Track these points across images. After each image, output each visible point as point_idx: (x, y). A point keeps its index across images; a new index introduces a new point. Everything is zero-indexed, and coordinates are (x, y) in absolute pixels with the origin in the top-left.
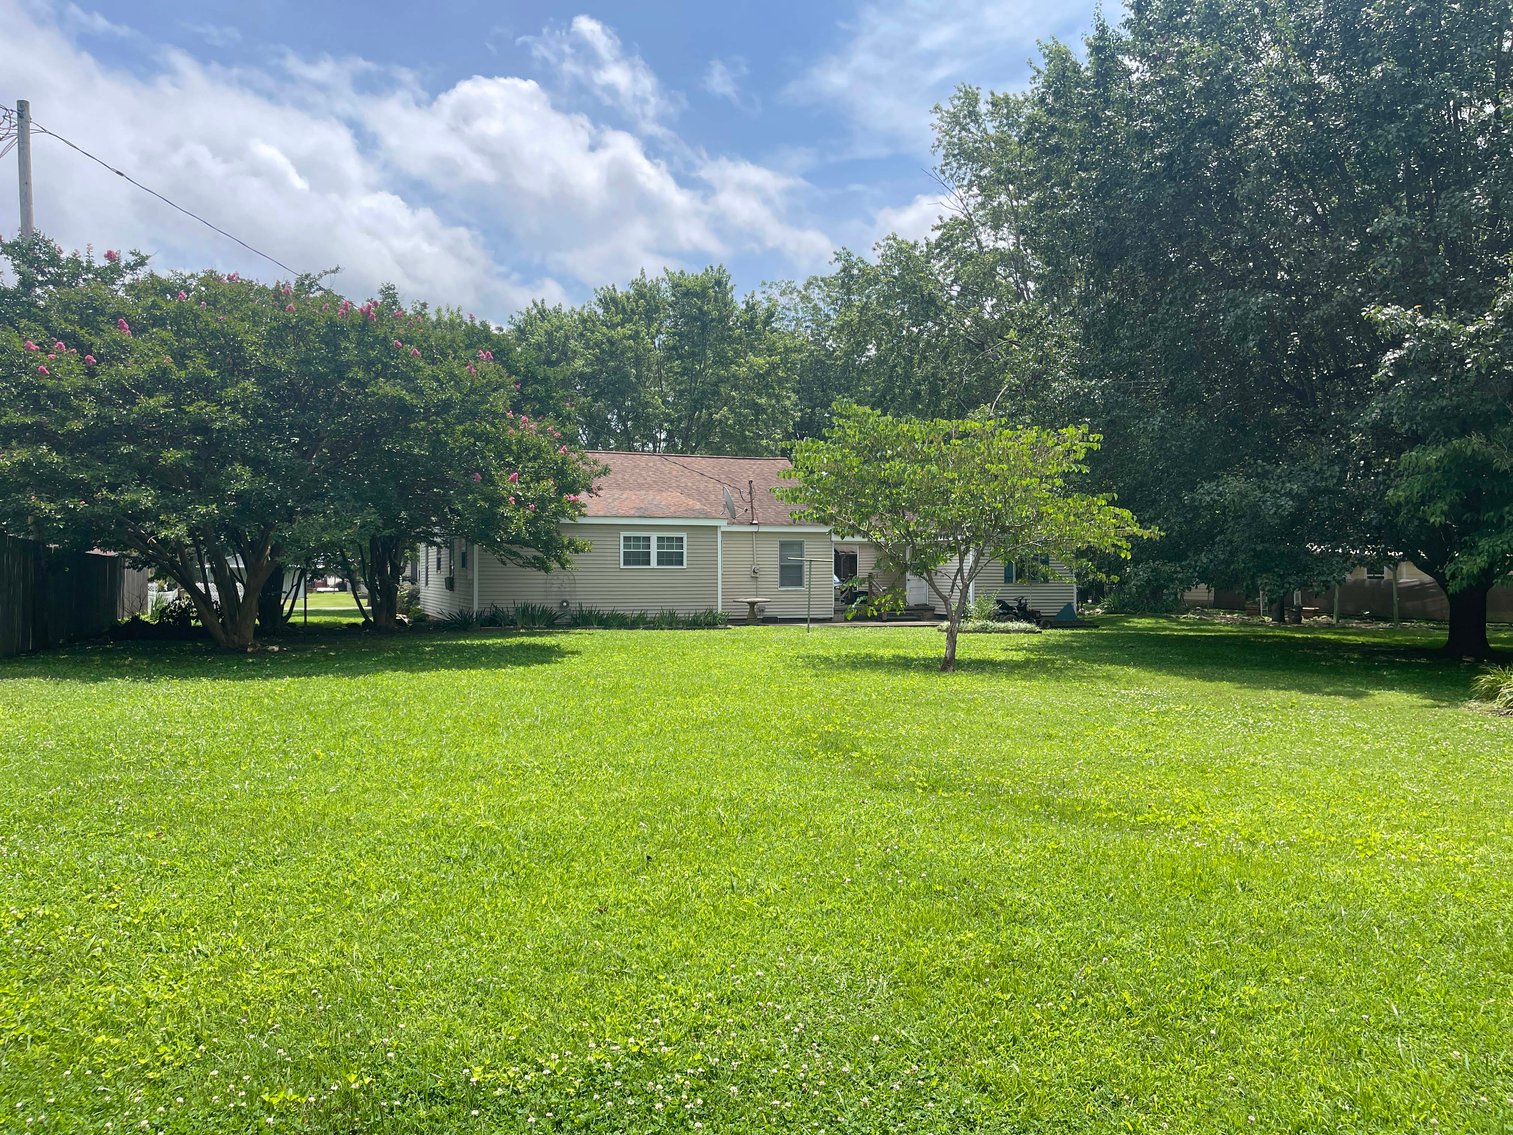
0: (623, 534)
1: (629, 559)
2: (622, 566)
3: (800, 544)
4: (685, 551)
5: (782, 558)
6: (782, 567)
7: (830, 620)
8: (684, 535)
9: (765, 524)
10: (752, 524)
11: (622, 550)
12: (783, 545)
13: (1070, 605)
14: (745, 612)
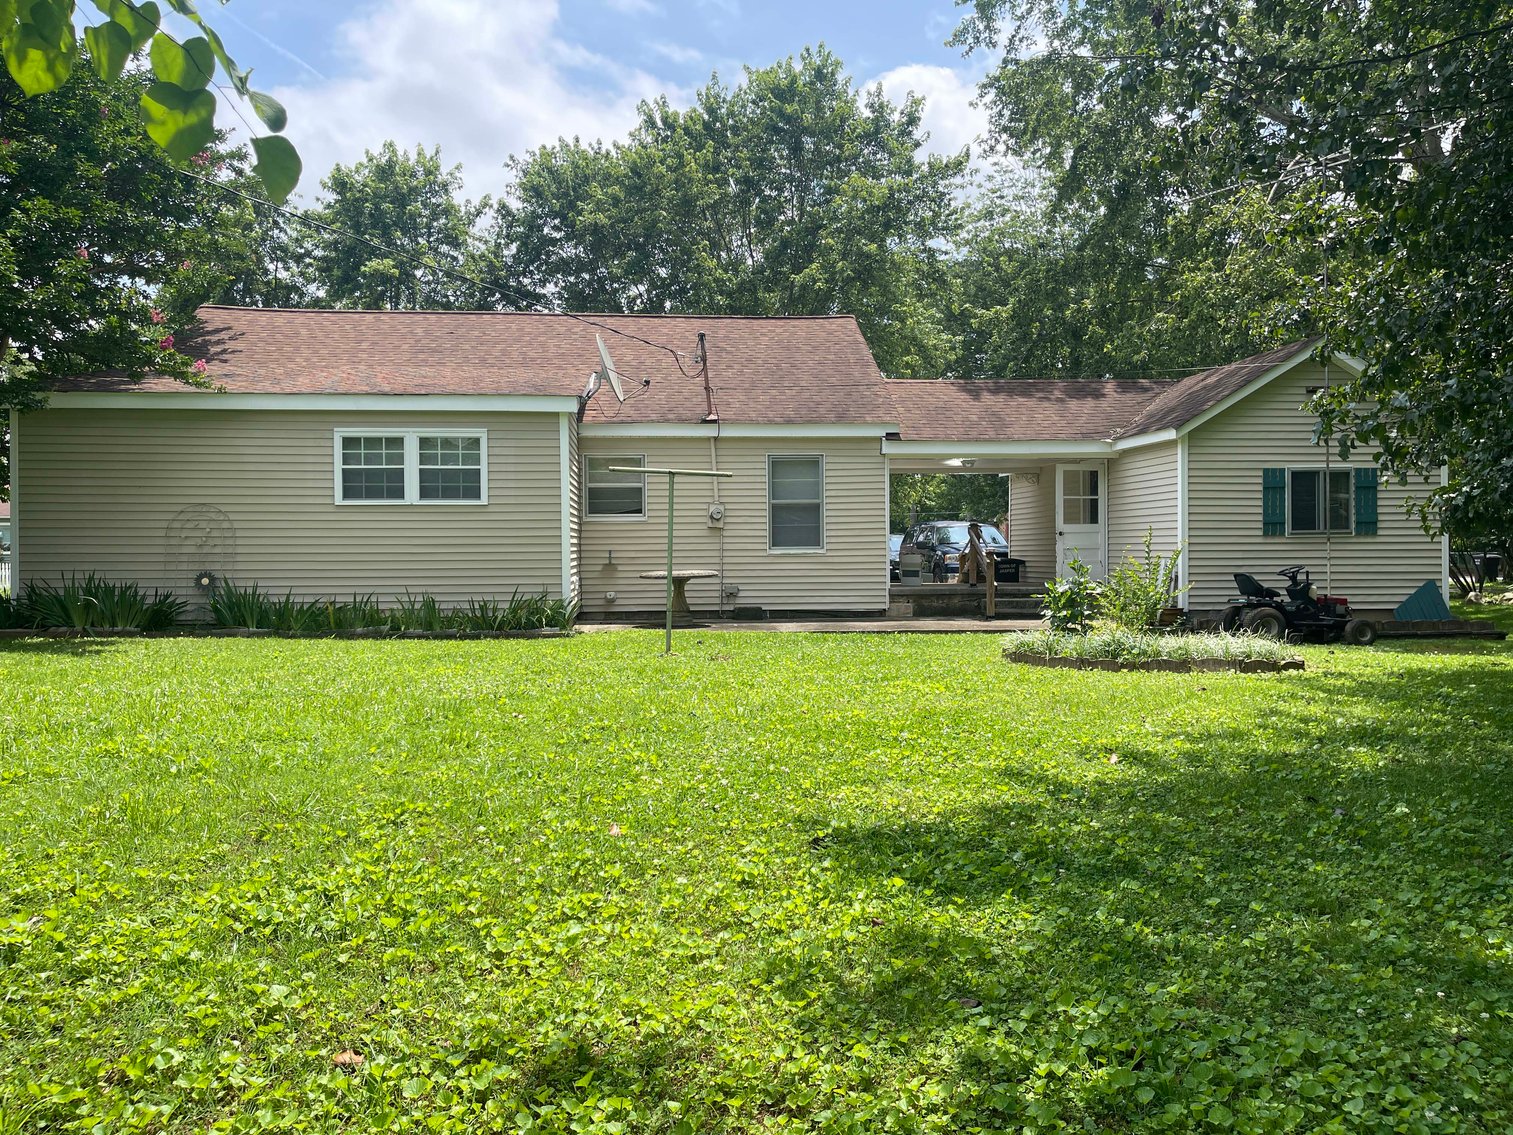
0: (340, 433)
1: (354, 485)
2: (339, 500)
3: (814, 463)
4: (484, 468)
5: (774, 492)
6: (776, 511)
7: (880, 615)
8: (481, 433)
9: (734, 422)
10: (705, 422)
11: (339, 466)
12: (776, 465)
13: (1431, 588)
14: (660, 598)
